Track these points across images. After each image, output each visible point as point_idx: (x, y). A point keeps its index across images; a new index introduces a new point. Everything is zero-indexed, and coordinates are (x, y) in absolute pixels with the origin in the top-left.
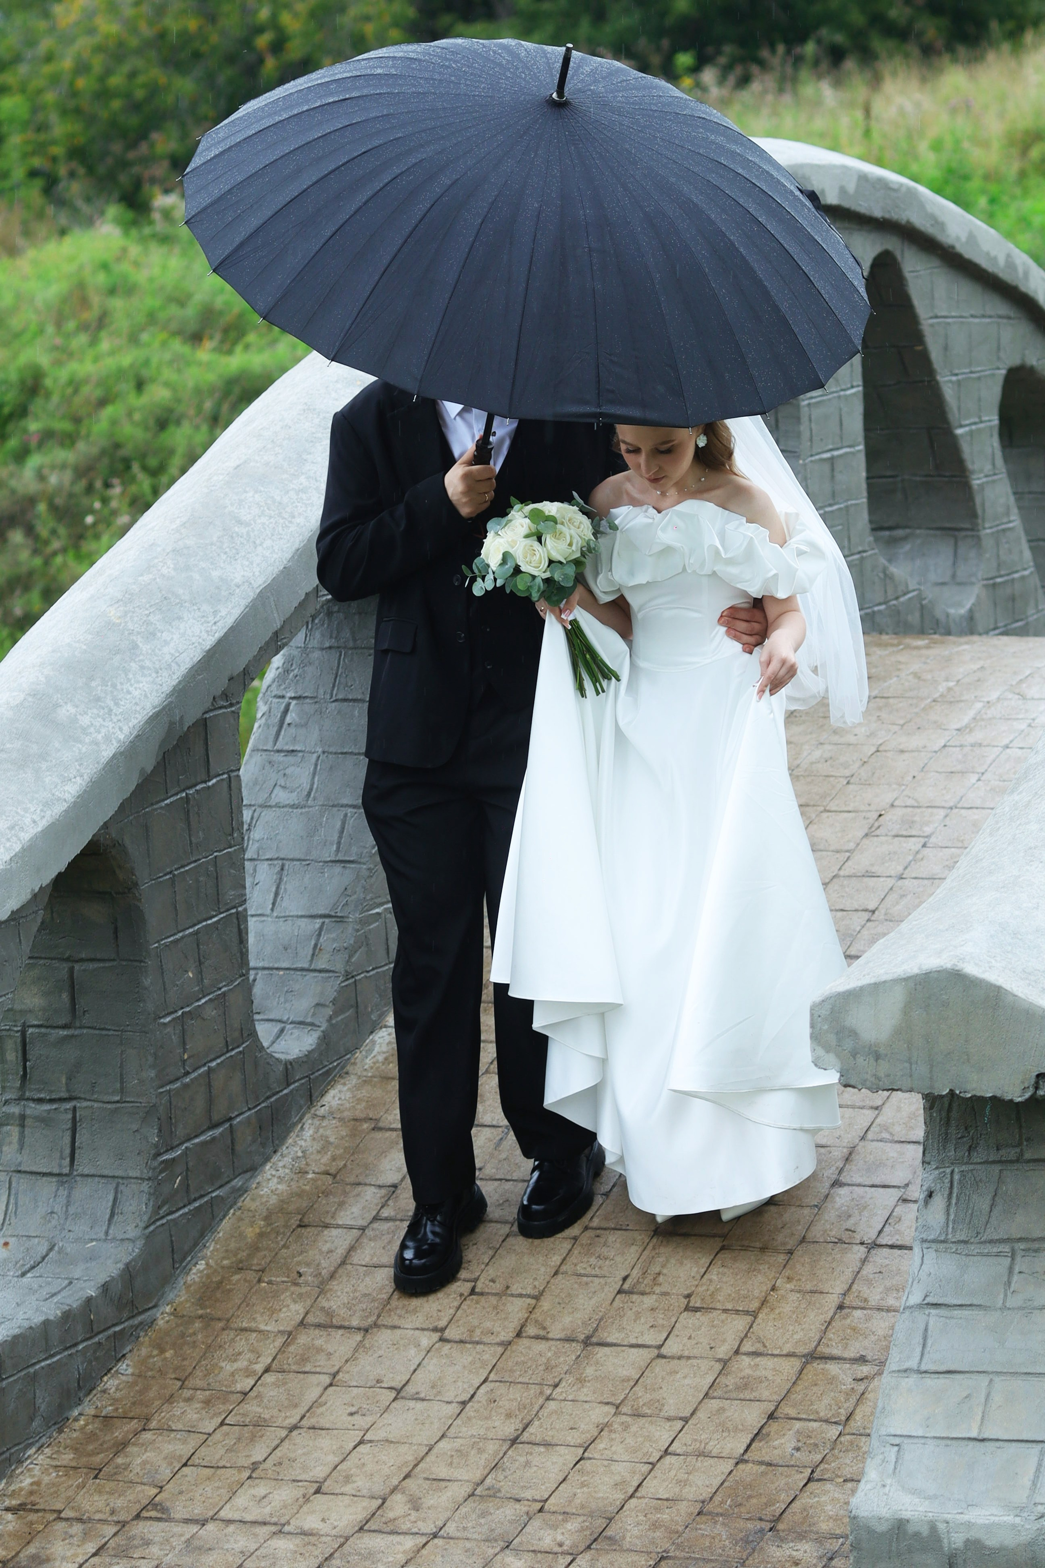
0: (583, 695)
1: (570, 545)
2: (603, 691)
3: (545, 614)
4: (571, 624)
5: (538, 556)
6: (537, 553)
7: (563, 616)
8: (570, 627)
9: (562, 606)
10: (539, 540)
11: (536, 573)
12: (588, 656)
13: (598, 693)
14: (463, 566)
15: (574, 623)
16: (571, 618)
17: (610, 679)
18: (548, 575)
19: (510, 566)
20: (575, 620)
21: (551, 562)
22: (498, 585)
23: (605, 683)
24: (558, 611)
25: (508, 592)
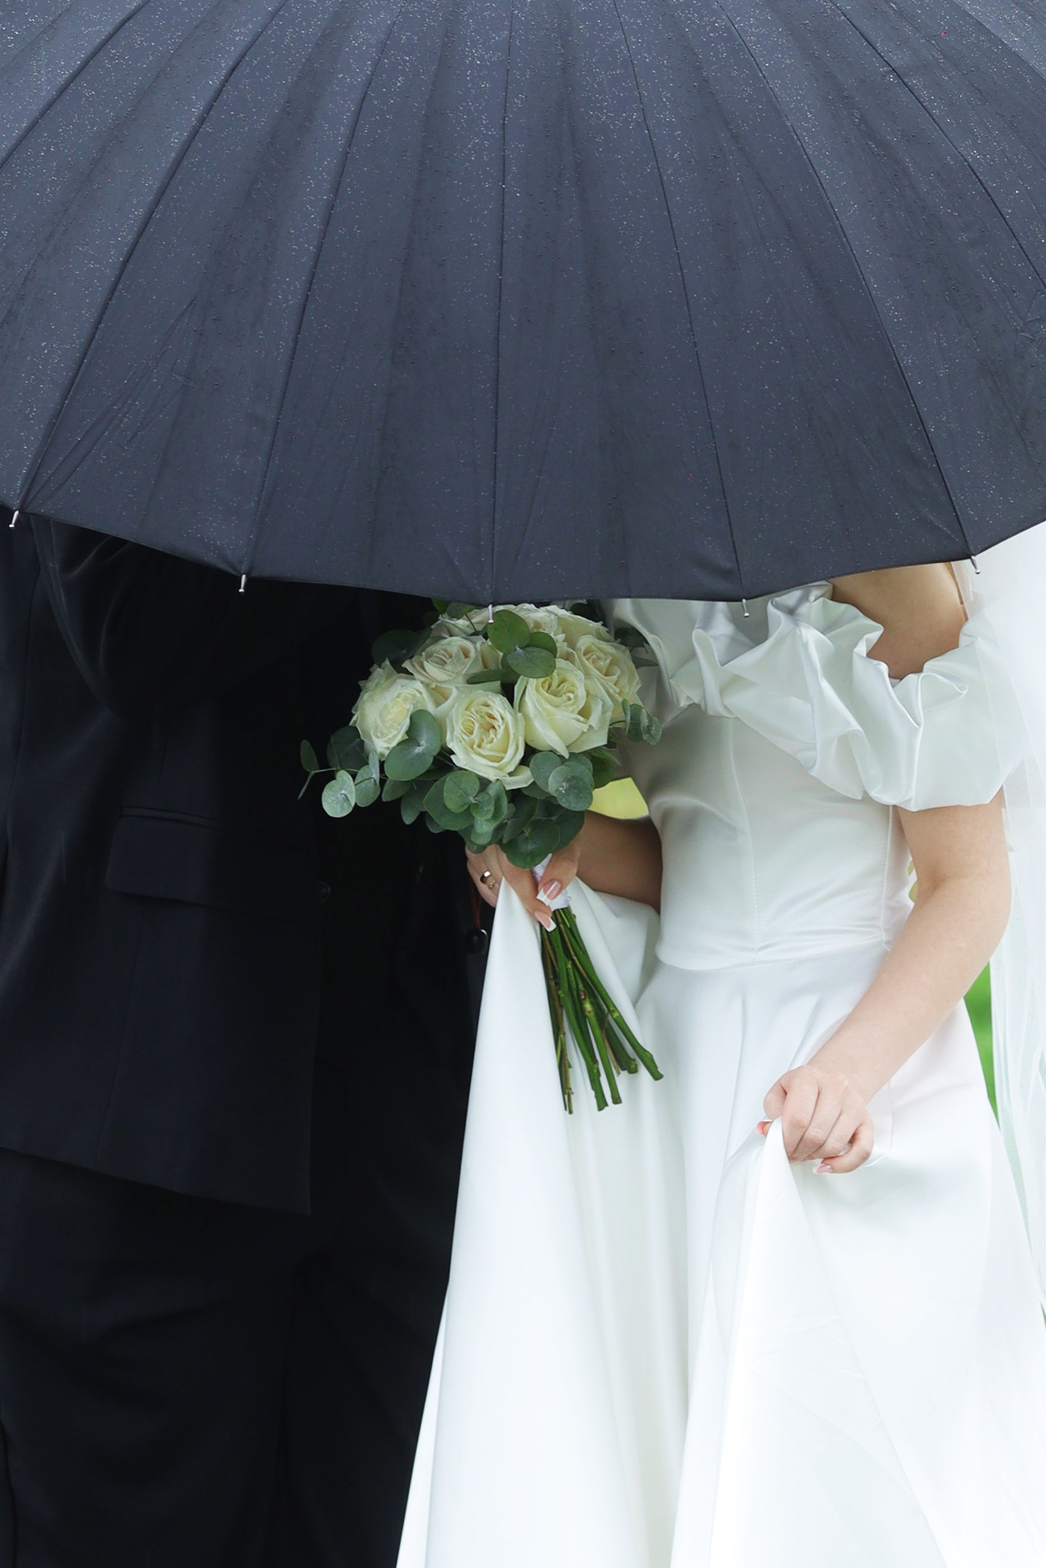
0: (568, 1107)
1: (584, 713)
2: (617, 1100)
3: (495, 889)
4: (555, 918)
5: (501, 731)
6: (498, 723)
7: (542, 896)
8: (551, 926)
9: (539, 870)
10: (508, 692)
11: (490, 774)
12: (588, 1006)
13: (602, 1104)
14: (305, 745)
15: (563, 916)
16: (557, 904)
17: (633, 1071)
18: (523, 780)
19: (425, 746)
20: (567, 911)
21: (530, 752)
22: (385, 799)
23: (622, 1079)
24: (527, 884)
25: (408, 819)
